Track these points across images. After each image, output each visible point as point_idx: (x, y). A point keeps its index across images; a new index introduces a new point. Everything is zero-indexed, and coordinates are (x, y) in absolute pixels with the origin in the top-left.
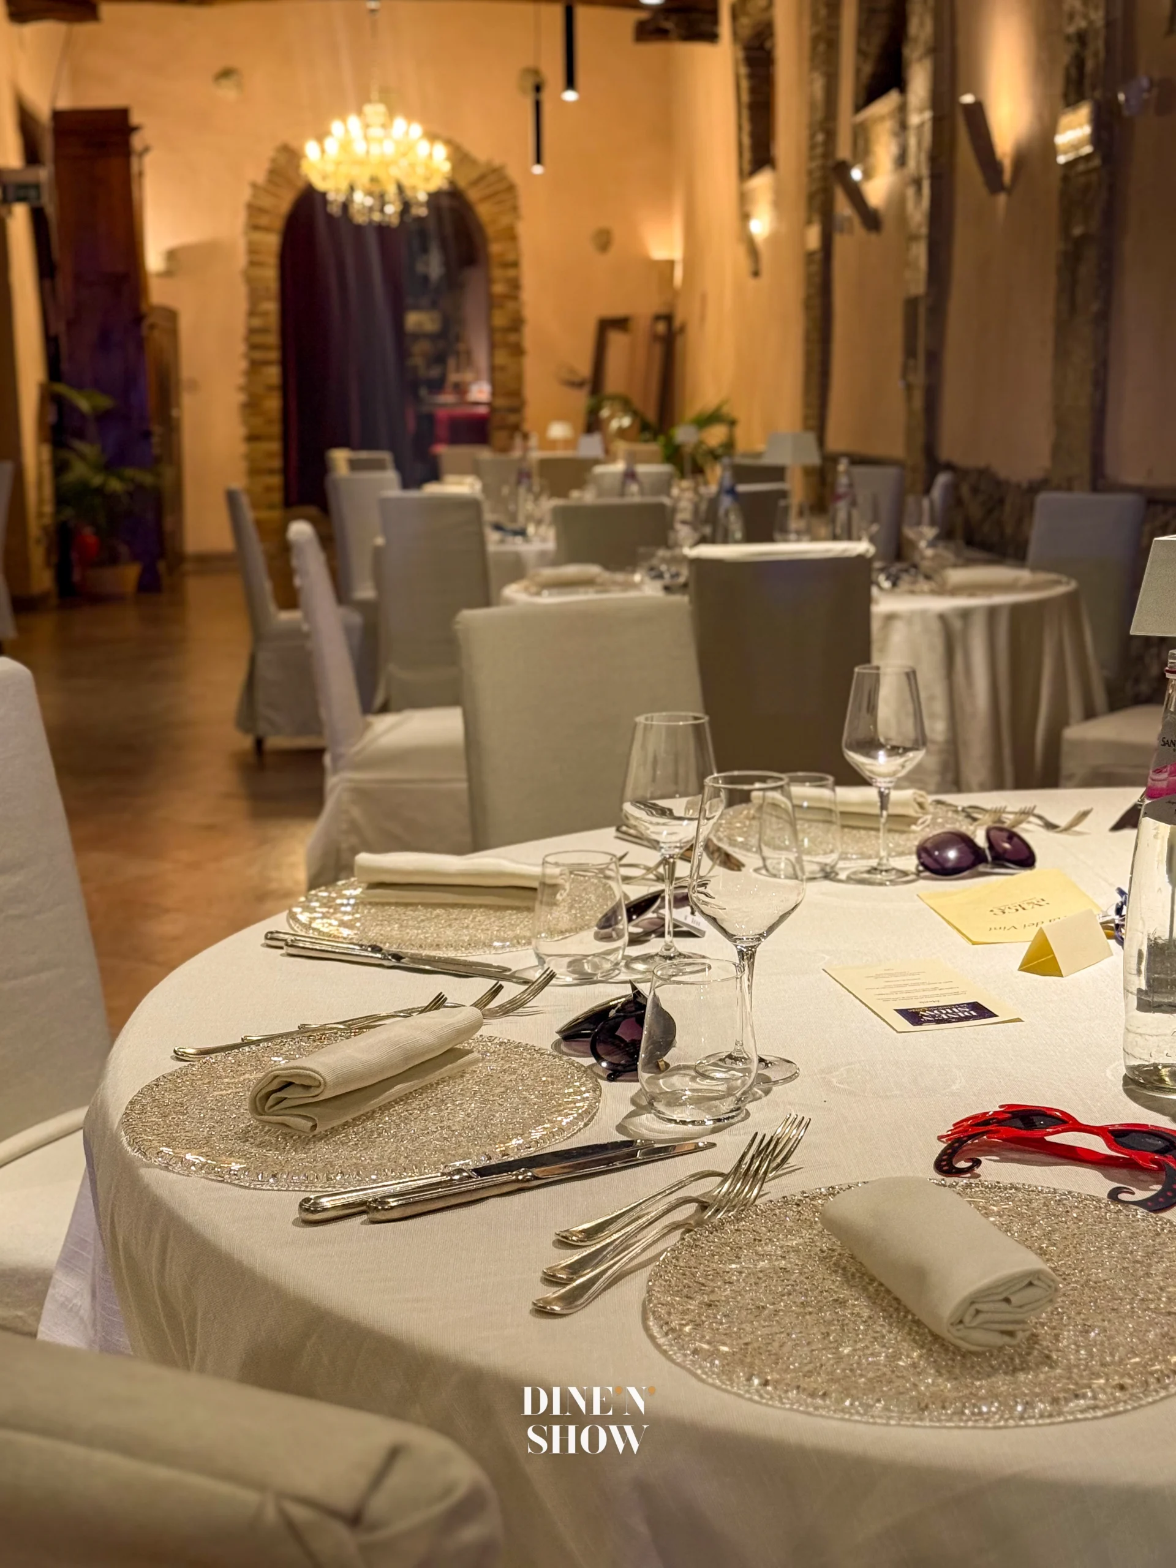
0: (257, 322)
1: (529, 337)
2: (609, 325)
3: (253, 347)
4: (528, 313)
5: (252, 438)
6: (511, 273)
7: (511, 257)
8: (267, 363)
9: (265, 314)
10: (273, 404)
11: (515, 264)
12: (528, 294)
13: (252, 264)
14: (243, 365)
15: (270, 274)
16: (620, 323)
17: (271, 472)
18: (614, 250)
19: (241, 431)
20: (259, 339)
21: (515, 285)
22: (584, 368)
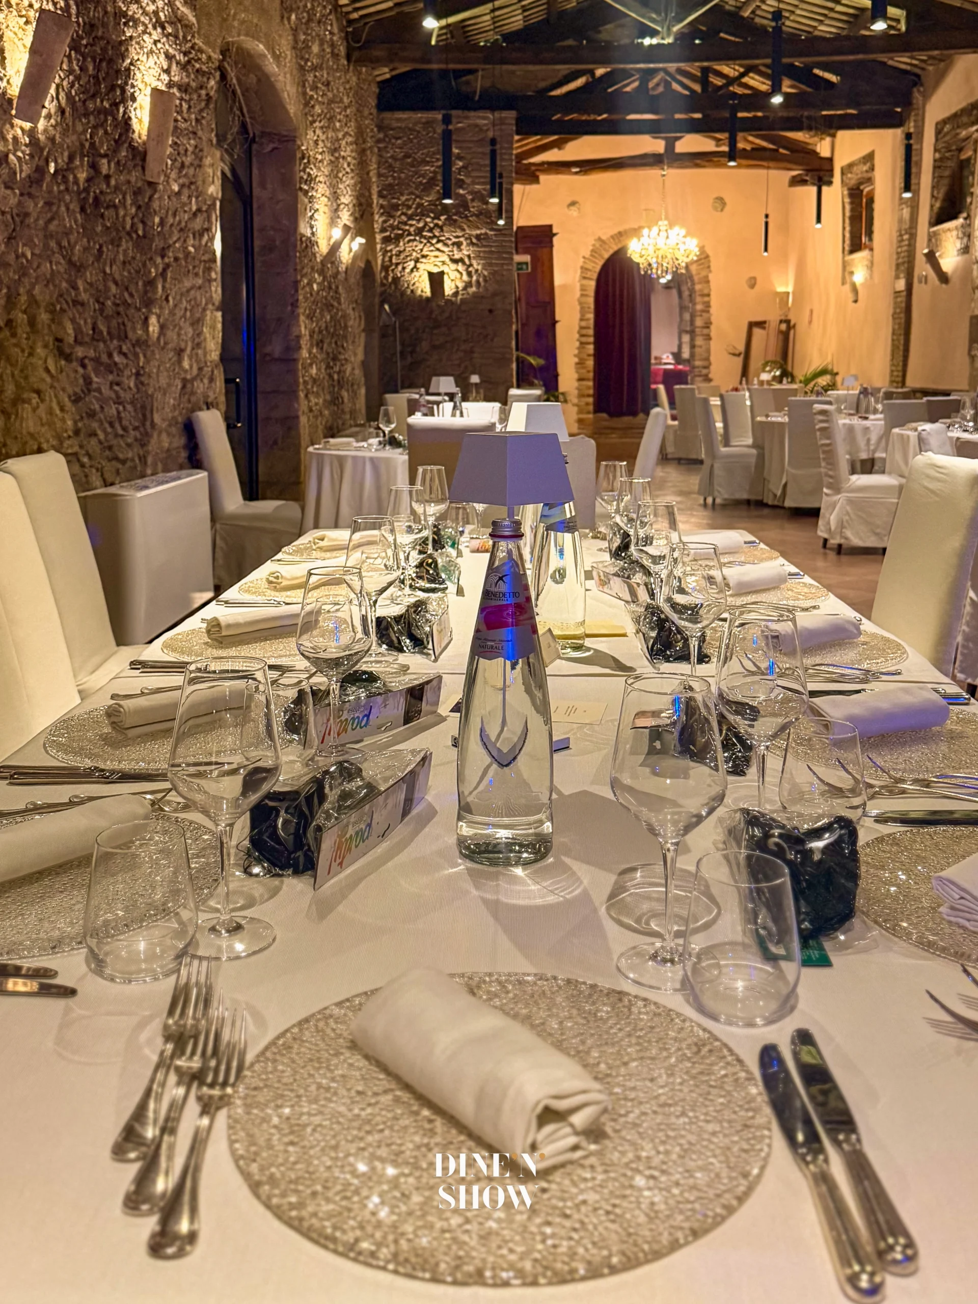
0: (584, 324)
1: (713, 332)
2: (752, 325)
3: (582, 336)
4: (713, 319)
5: (580, 379)
6: (706, 299)
7: (706, 292)
8: (589, 343)
9: (588, 320)
10: (590, 363)
11: (709, 295)
12: (713, 310)
13: (582, 295)
14: (577, 344)
15: (591, 301)
16: (761, 324)
17: (589, 396)
18: (757, 287)
19: (576, 376)
20: (584, 332)
21: (708, 305)
22: (741, 348)
